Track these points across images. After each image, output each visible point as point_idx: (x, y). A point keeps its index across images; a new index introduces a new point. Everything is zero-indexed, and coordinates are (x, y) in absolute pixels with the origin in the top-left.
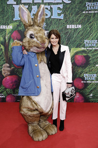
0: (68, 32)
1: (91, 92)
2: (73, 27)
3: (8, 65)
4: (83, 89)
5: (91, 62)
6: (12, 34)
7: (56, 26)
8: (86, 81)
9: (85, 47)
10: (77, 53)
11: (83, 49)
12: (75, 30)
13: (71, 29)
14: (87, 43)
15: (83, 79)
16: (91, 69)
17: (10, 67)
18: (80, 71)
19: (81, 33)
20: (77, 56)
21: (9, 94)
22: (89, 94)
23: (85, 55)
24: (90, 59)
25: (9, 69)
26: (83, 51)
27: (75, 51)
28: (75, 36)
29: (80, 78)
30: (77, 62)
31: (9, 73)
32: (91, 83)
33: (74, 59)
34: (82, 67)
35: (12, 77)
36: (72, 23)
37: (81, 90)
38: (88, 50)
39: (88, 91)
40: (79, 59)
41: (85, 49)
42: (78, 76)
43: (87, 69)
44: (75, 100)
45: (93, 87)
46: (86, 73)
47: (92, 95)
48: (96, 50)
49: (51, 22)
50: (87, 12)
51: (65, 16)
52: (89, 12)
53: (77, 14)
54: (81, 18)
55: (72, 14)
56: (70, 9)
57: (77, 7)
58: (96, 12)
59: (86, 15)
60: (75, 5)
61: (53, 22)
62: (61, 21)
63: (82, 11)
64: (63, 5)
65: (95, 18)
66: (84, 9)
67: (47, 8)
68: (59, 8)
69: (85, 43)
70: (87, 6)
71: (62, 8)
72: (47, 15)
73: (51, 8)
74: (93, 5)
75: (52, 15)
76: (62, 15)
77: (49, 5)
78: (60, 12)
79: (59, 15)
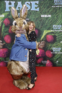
0: (42, 20)
1: (57, 60)
2: (46, 16)
3: (1, 41)
4: (52, 58)
5: (57, 40)
6: (4, 20)
7: (34, 15)
8: (54, 52)
9: (53, 30)
10: (48, 34)
11: (52, 31)
12: (47, 18)
13: (44, 18)
14: (54, 27)
15: (52, 51)
16: (57, 44)
17: (2, 43)
18: (50, 46)
19: (50, 20)
20: (48, 36)
21: (1, 61)
22: (56, 61)
23: (53, 35)
24: (57, 38)
25: (2, 44)
26: (52, 32)
27: (47, 33)
28: (46, 22)
29: (50, 50)
30: (48, 40)
31: (2, 47)
32: (57, 54)
33: (46, 38)
34: (51, 43)
35: (4, 49)
36: (45, 14)
37: (50, 58)
38: (55, 32)
39: (55, 59)
40: (49, 37)
41: (53, 31)
42: (48, 49)
43: (55, 44)
44: (47, 65)
45: (59, 56)
46: (54, 47)
47: (58, 62)
48: (60, 32)
49: (31, 13)
50: (55, 6)
51: (40, 9)
52: (56, 6)
53: (48, 7)
54: (51, 10)
55: (45, 8)
56: (43, 4)
57: (48, 3)
58: (61, 6)
59: (54, 9)
60: (47, 2)
61: (32, 13)
62: (38, 12)
63: (52, 6)
64: (39, 2)
65: (60, 11)
66: (52, 4)
67: (28, 4)
68: (36, 4)
69: (53, 27)
70: (54, 2)
71: (38, 3)
72: (28, 8)
73: (31, 4)
74: (59, 2)
75: (31, 8)
76: (38, 8)
77: (29, 1)
78: (37, 6)
79: (36, 8)
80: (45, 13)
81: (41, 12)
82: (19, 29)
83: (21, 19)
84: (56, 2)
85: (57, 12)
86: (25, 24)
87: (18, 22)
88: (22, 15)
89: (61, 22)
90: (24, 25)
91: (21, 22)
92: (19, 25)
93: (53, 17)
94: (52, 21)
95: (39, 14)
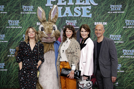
47: (117, 83)
48: (120, 44)
49: (81, 20)
50: (111, 12)
51: (93, 15)
52: (113, 12)
53: (103, 13)
54: (107, 17)
55: (99, 14)
56: (97, 10)
57: (103, 8)
58: (119, 12)
59: (111, 15)
60: (101, 7)
61: (83, 20)
62: (90, 19)
63: (108, 12)
64: (92, 7)
65: (118, 17)
66: (108, 10)
67: (78, 9)
68: (88, 9)
69: (110, 37)
70: (111, 7)
71: (90, 9)
72: (77, 14)
73: (81, 9)
74: (116, 7)
75: (82, 14)
76: (91, 14)
77: (80, 7)
78: (89, 12)
79: (88, 14)
80: (100, 20)
81: (95, 19)
82: (47, 36)
83: (50, 24)
84: (112, 7)
85: (114, 19)
86: (55, 30)
87: (47, 27)
88: (52, 18)
89: (120, 31)
90: (53, 31)
91: (50, 27)
92: (47, 31)
93: (109, 25)
94: (108, 29)
95: (92, 21)
